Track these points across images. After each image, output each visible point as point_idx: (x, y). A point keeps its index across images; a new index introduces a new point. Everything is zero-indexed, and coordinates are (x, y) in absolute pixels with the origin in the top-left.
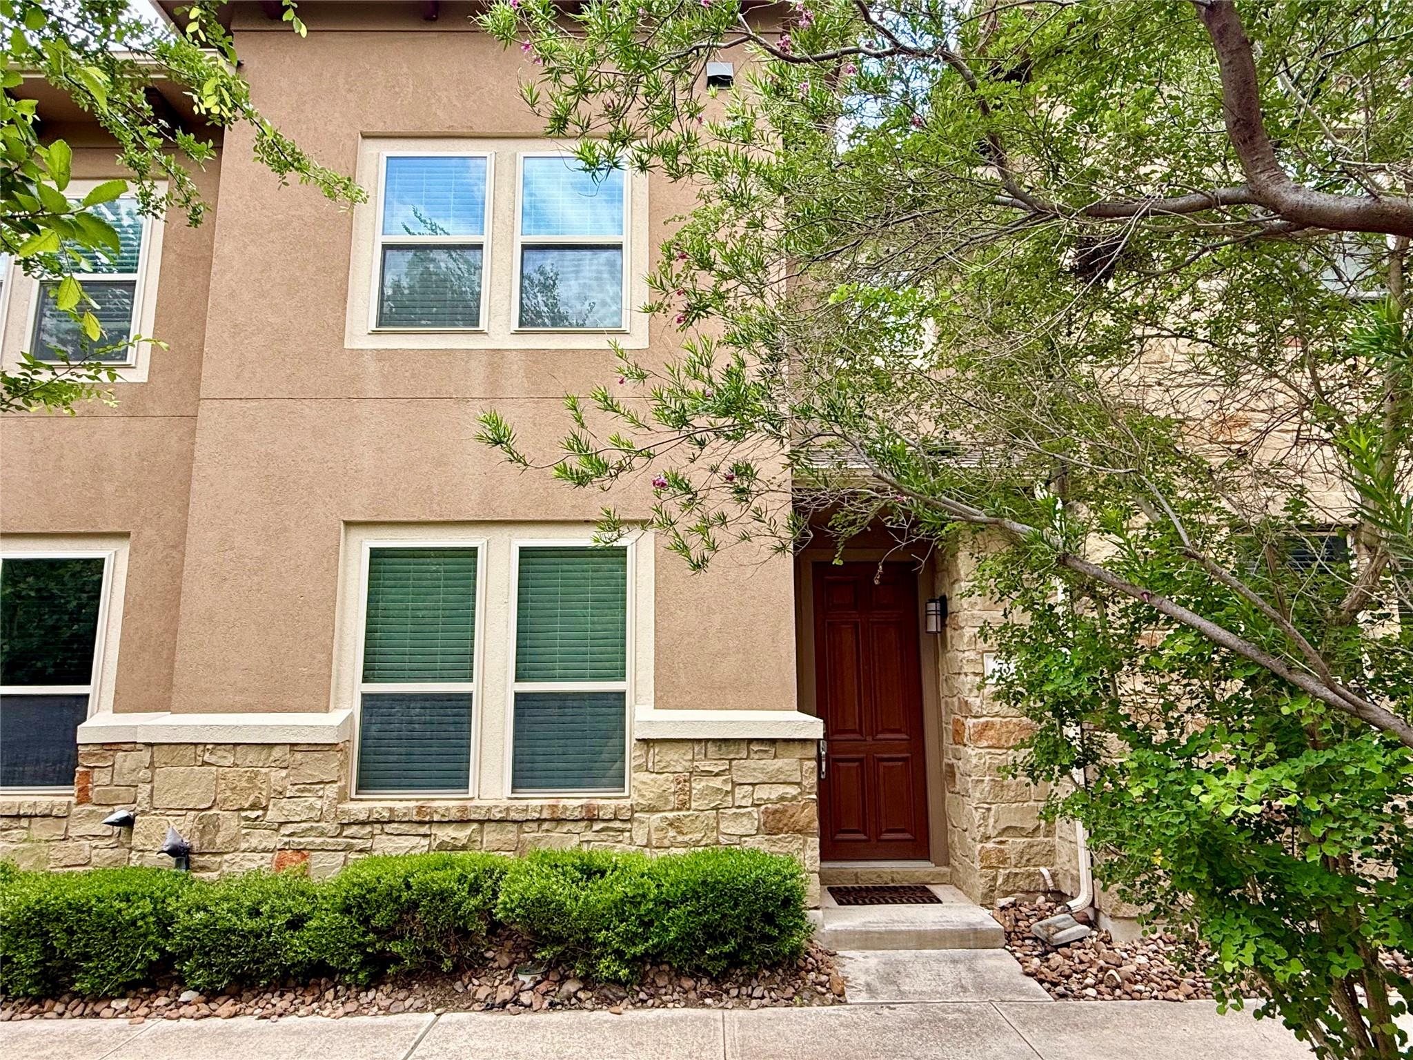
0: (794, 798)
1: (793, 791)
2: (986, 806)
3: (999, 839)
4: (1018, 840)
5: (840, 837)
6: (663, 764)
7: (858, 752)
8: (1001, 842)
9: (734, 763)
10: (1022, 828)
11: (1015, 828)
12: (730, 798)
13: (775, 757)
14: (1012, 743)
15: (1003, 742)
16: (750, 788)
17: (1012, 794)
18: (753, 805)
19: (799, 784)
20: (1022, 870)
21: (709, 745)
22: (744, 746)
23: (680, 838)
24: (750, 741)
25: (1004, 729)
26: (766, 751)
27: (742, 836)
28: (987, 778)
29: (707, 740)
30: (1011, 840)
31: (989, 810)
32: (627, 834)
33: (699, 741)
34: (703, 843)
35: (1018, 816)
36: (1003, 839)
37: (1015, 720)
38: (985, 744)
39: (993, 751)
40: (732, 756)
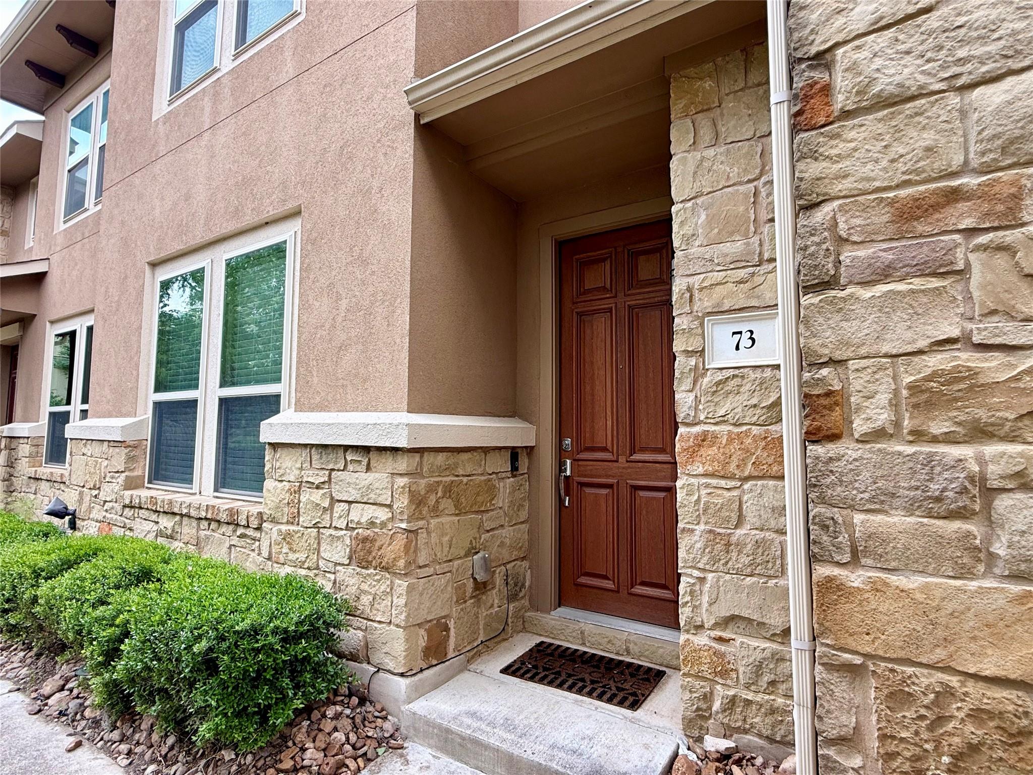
0: (383, 525)
1: (382, 515)
2: (696, 573)
3: (718, 633)
4: (754, 643)
5: (583, 580)
6: (282, 471)
7: (608, 476)
8: (720, 640)
9: (333, 473)
10: (761, 624)
11: (749, 621)
12: (327, 517)
13: (368, 468)
14: (748, 470)
15: (732, 467)
16: (346, 506)
17: (747, 560)
18: (347, 528)
19: (389, 506)
20: (759, 698)
21: (314, 449)
22: (341, 452)
23: (292, 556)
24: (346, 448)
25: (736, 444)
26: (360, 462)
27: (336, 564)
28: (702, 527)
29: (312, 445)
30: (740, 639)
31: (702, 580)
32: (257, 543)
33: (306, 446)
34: (306, 565)
35: (756, 600)
36: (726, 635)
37: (755, 430)
38: (701, 470)
39: (714, 482)
40: (330, 467)
